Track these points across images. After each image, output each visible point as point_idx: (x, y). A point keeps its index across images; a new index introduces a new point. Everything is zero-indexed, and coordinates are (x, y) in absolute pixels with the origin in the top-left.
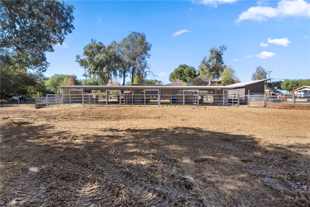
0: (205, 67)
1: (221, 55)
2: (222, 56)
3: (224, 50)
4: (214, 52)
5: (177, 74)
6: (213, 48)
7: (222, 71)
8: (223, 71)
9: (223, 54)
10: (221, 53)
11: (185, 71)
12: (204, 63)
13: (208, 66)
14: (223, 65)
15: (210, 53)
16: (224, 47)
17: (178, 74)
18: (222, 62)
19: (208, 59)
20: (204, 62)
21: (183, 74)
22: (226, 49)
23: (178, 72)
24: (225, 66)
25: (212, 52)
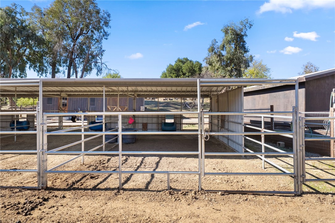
0: (215, 58)
1: (243, 36)
2: (245, 39)
3: (248, 28)
4: (230, 32)
5: (171, 73)
6: (229, 25)
7: (247, 66)
8: (249, 66)
9: (246, 36)
10: (243, 34)
11: (185, 68)
12: (212, 51)
13: (220, 55)
14: (247, 55)
15: (223, 34)
16: (247, 23)
17: (173, 74)
18: (245, 48)
19: (219, 44)
20: (212, 49)
21: (181, 73)
22: (251, 25)
23: (173, 69)
24: (252, 58)
25: (226, 32)
